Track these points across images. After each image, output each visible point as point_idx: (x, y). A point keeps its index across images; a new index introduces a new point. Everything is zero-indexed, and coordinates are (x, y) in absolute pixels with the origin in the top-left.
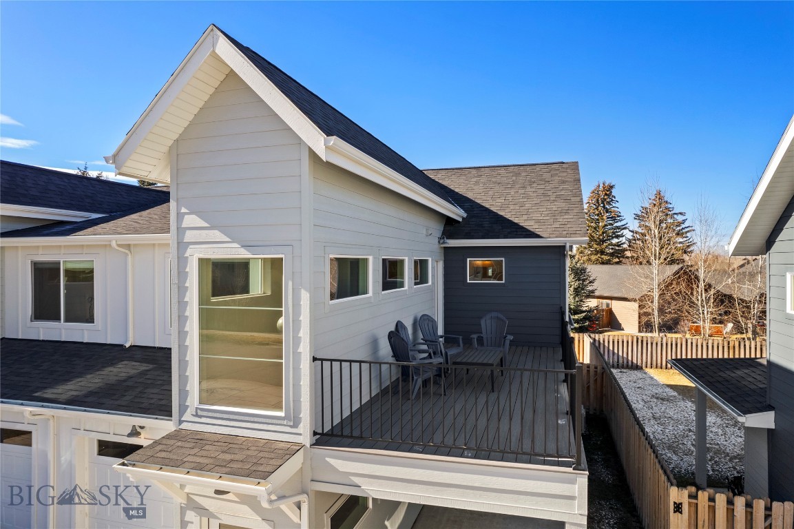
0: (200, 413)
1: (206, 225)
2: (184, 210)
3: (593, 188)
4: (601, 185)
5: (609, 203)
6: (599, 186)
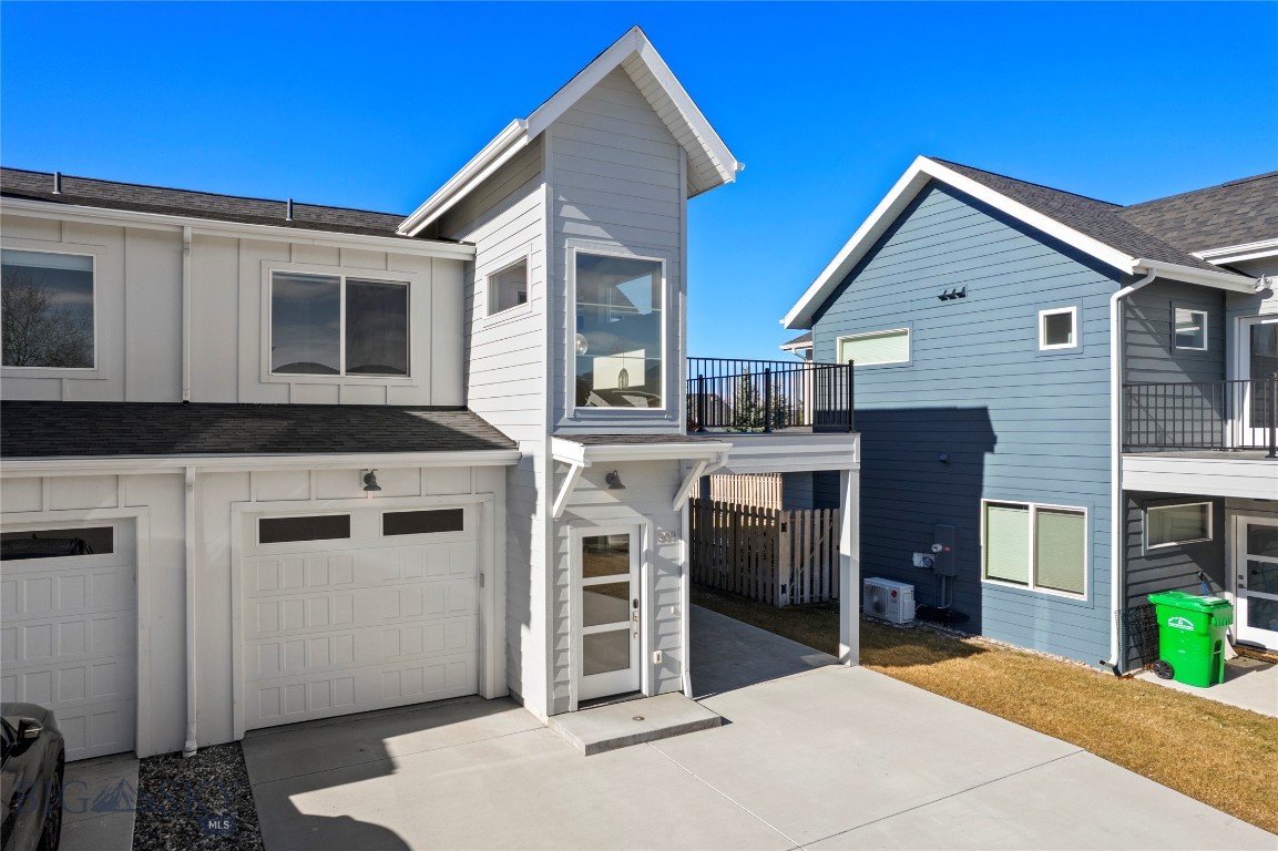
0: (579, 415)
1: (586, 218)
2: (561, 198)
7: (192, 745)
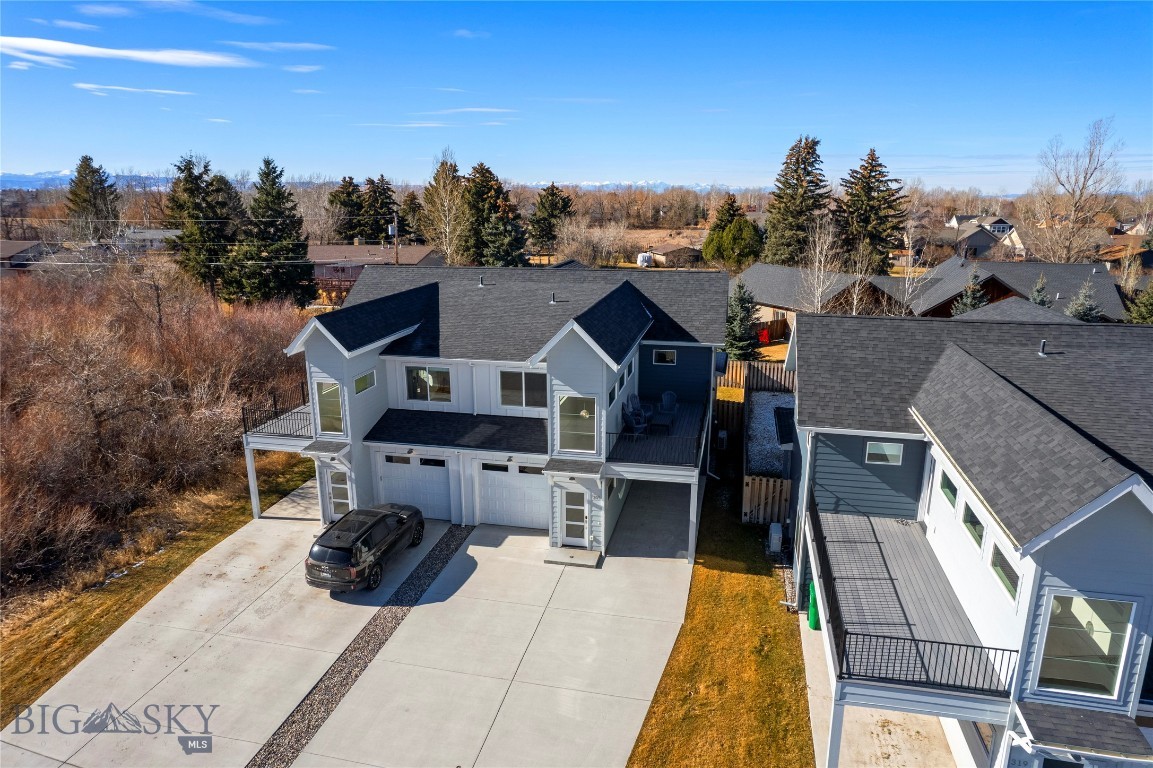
0: (560, 452)
3: (794, 144)
4: (804, 141)
5: (812, 164)
6: (801, 141)
7: (463, 525)
